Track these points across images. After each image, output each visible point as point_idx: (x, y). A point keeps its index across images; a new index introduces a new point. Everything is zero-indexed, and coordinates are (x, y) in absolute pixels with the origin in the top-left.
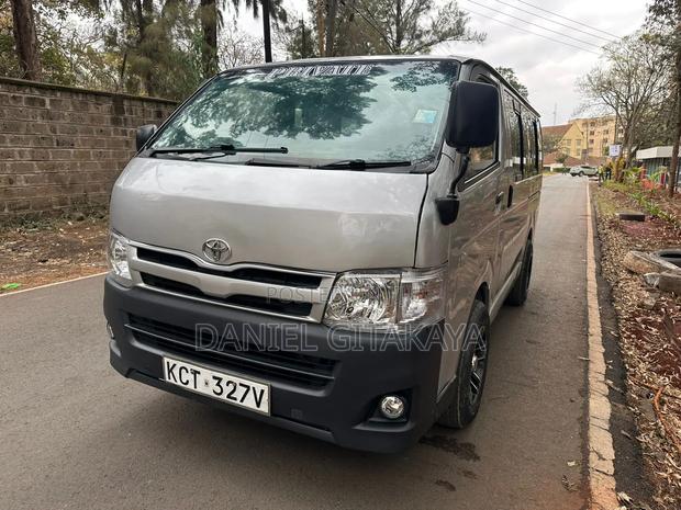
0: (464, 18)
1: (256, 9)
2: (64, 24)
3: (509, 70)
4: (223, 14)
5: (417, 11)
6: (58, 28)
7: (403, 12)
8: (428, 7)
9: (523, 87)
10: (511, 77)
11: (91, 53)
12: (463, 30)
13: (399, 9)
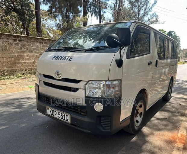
0: (158, 17)
1: (97, 17)
2: (46, 23)
3: (174, 32)
4: (88, 19)
5: (144, 15)
6: (45, 24)
7: (140, 16)
8: (147, 14)
9: (178, 37)
10: (174, 34)
11: (53, 30)
12: (158, 20)
13: (138, 15)
